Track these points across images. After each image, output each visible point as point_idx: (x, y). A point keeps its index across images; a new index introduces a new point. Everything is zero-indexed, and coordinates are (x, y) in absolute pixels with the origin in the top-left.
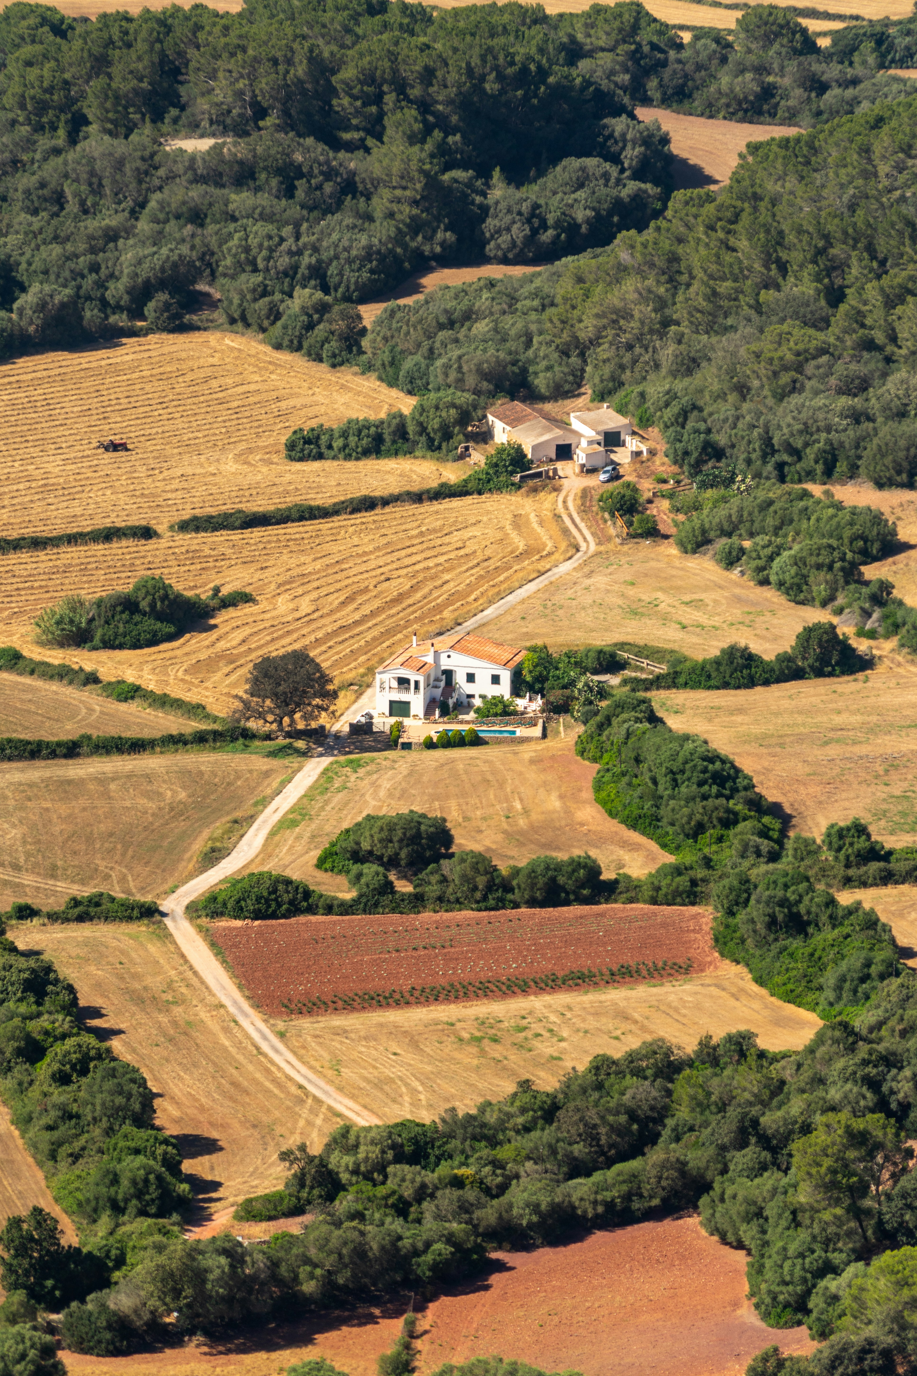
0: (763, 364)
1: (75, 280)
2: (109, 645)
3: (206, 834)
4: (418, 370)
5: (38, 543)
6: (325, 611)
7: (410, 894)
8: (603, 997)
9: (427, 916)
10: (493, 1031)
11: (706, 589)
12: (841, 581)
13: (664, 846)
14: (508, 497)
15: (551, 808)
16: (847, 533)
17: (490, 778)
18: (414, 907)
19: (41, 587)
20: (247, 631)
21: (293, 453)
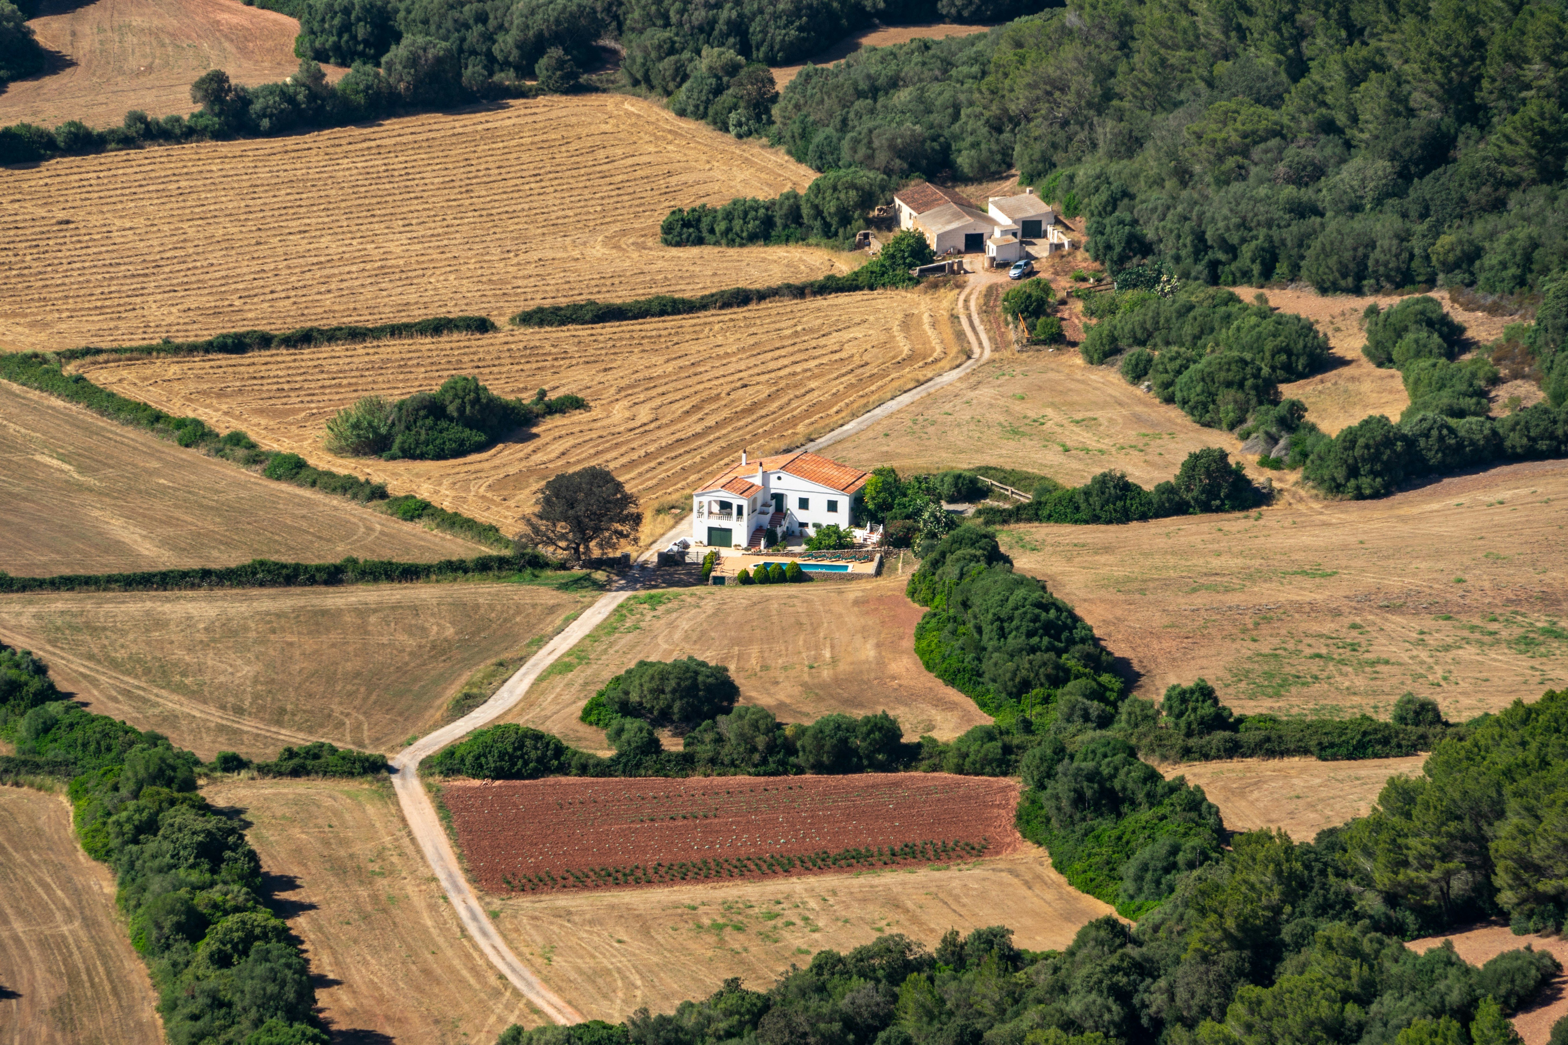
0: (1204, 146)
1: (458, 31)
2: (409, 454)
3: (466, 677)
4: (829, 145)
5: (356, 335)
6: (664, 421)
7: (678, 755)
8: (876, 881)
9: (696, 780)
10: (740, 918)
11: (1104, 406)
12: (1254, 402)
13: (983, 705)
14: (903, 293)
15: (863, 657)
16: (1269, 345)
17: (804, 620)
18: (682, 769)
19: (350, 384)
20: (570, 442)
21: (670, 237)
